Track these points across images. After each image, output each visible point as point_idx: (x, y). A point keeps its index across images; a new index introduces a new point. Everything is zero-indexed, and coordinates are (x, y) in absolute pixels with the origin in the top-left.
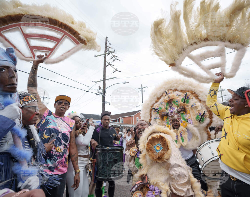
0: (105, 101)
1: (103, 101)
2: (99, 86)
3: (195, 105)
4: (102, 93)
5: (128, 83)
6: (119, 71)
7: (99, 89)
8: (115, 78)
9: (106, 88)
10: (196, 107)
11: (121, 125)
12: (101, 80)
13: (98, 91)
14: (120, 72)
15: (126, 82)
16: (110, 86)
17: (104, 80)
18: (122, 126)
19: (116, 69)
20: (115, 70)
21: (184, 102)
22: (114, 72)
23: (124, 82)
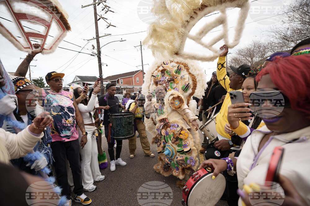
0: (101, 63)
1: (99, 63)
2: (93, 46)
3: (184, 77)
4: (97, 53)
5: (125, 40)
6: (113, 26)
7: (93, 49)
8: (110, 35)
9: (101, 47)
10: (184, 78)
11: (120, 87)
12: (94, 37)
13: (92, 51)
14: (115, 27)
15: (123, 40)
16: (105, 45)
17: (98, 38)
18: (122, 87)
19: (109, 23)
20: (108, 25)
21: (176, 73)
22: (107, 28)
23: (121, 40)
